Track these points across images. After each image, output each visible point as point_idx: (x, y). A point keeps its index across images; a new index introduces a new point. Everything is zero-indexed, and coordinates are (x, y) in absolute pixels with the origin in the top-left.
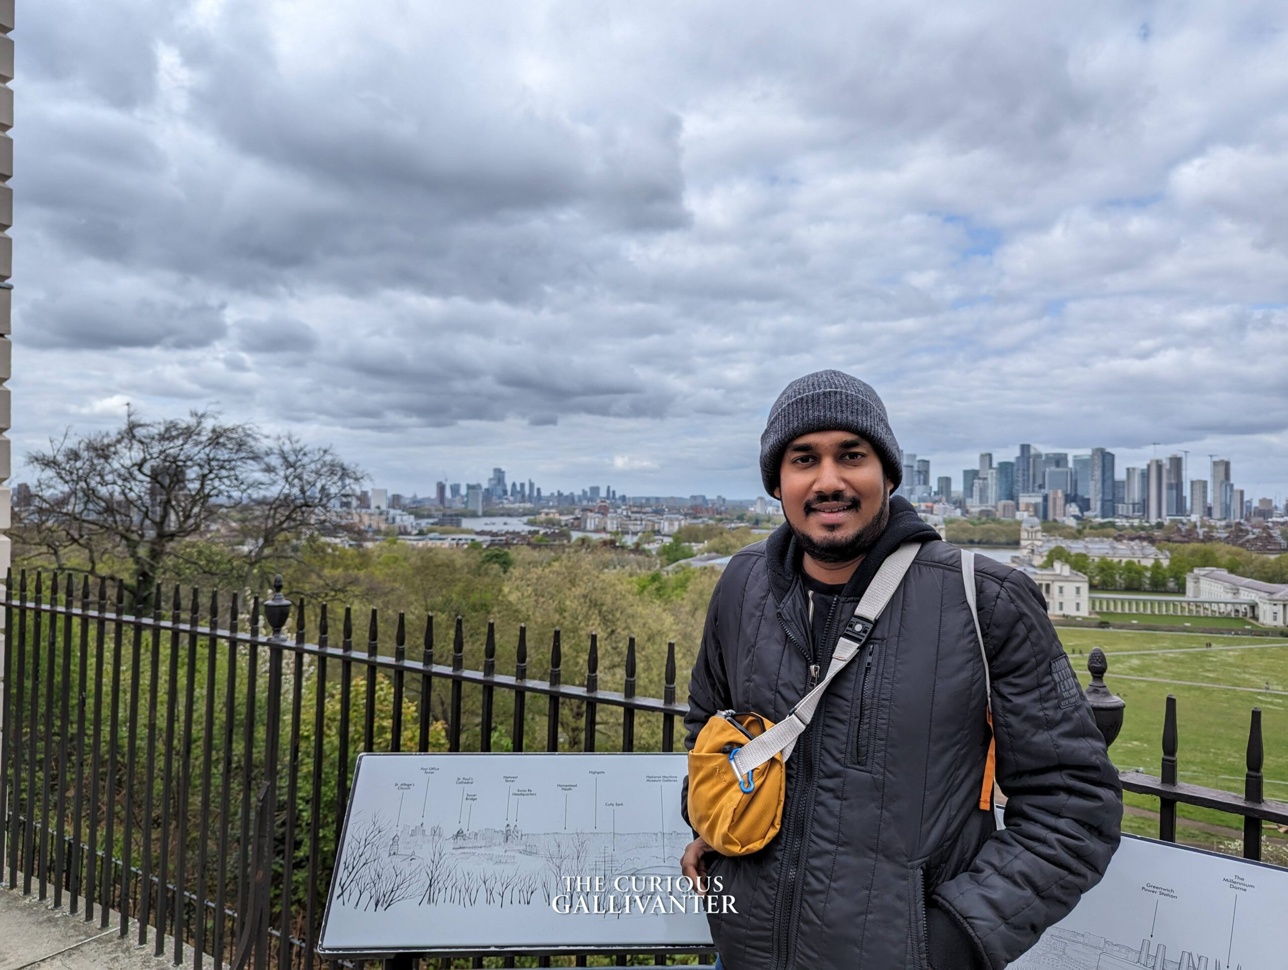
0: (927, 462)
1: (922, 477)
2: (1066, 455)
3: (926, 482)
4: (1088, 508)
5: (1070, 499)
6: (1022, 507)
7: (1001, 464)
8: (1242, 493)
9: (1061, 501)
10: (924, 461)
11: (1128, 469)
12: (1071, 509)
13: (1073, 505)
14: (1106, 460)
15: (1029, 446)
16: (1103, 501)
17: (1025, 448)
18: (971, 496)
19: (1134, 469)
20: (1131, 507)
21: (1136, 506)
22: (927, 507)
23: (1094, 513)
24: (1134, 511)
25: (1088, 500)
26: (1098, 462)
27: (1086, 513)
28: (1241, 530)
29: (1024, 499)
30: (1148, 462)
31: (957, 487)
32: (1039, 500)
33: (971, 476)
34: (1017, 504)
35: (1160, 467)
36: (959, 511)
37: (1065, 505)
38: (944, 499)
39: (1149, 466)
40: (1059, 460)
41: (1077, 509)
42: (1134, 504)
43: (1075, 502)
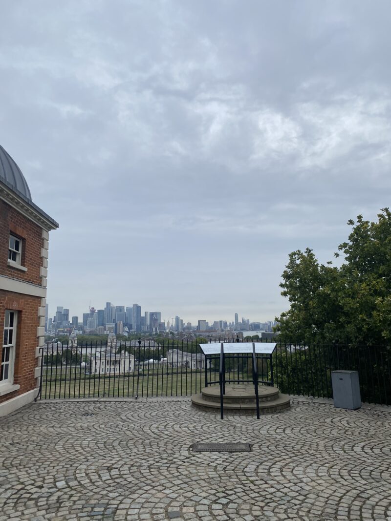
0: (68, 310)
1: (65, 317)
2: (124, 307)
3: (67, 319)
4: (132, 329)
5: (125, 325)
6: (107, 329)
7: (99, 311)
8: (182, 320)
9: (121, 326)
10: (66, 310)
11: (145, 312)
12: (125, 329)
13: (126, 327)
14: (138, 308)
15: (110, 303)
16: (137, 325)
17: (108, 304)
18: (87, 325)
19: (147, 312)
22: (67, 330)
23: (134, 330)
24: (147, 329)
25: (132, 325)
26: (135, 310)
27: (131, 330)
28: (183, 335)
29: (108, 326)
31: (81, 321)
32: (114, 325)
33: (86, 316)
34: (105, 327)
36: (81, 332)
37: (124, 326)
38: (75, 327)
40: (120, 309)
41: (128, 329)
42: (147, 326)
43: (127, 326)
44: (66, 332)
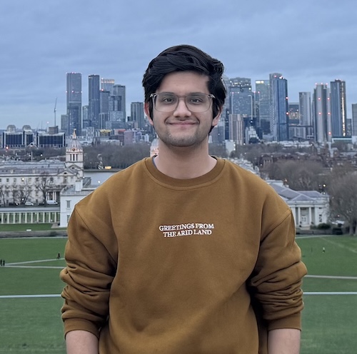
1: (116, 102)
2: (249, 80)
3: (121, 107)
4: (268, 131)
5: (249, 123)
9: (240, 125)
10: (119, 86)
11: (301, 94)
12: (250, 133)
14: (280, 85)
16: (279, 124)
19: (305, 93)
20: (304, 129)
21: (309, 129)
23: (272, 137)
24: (307, 134)
25: (269, 123)
30: (315, 87)
35: (324, 92)
38: (136, 124)
39: (315, 91)
41: (255, 132)
42: (307, 127)
43: (252, 124)
44: (116, 138)
